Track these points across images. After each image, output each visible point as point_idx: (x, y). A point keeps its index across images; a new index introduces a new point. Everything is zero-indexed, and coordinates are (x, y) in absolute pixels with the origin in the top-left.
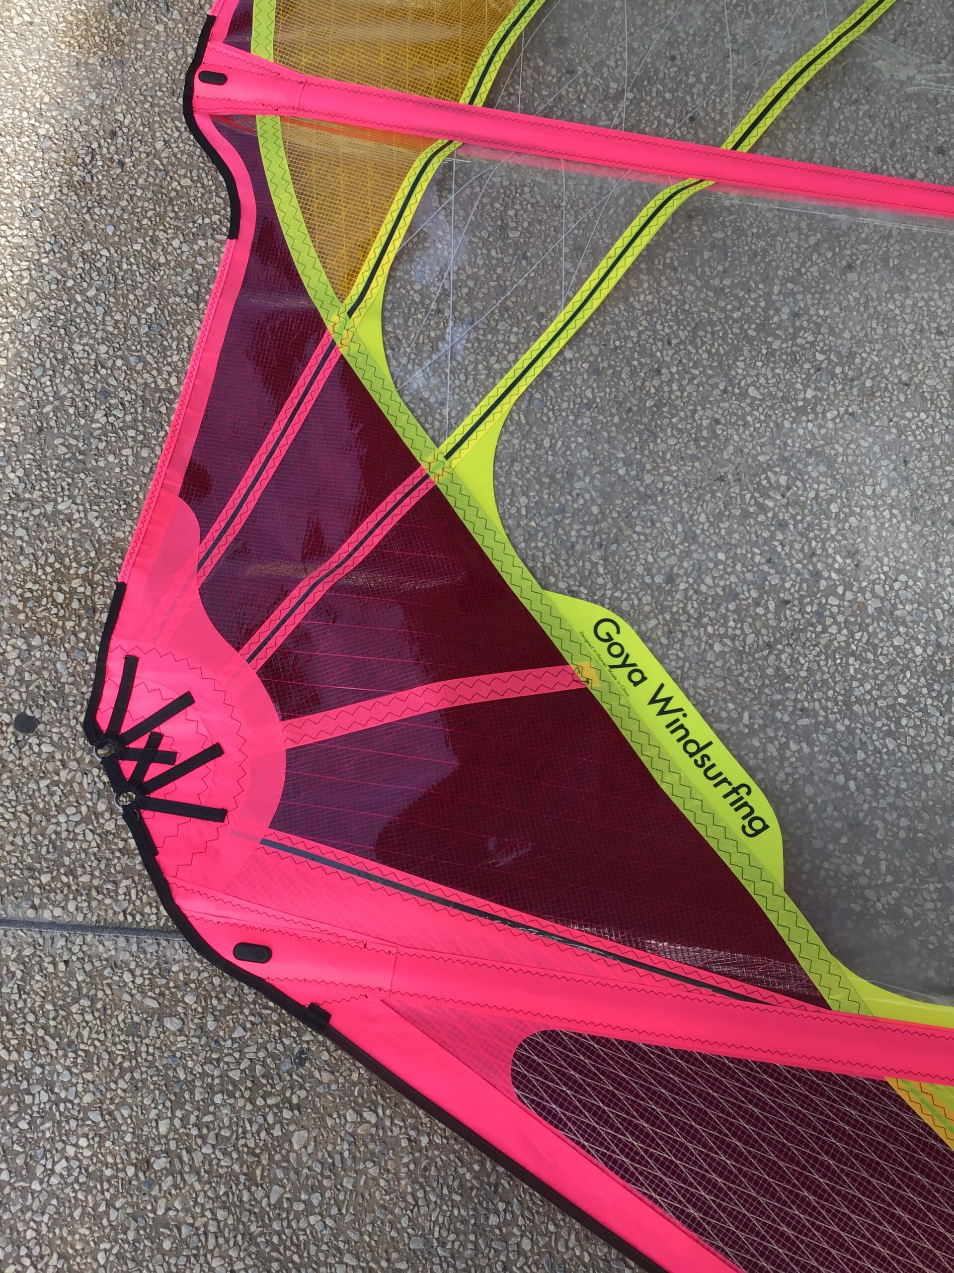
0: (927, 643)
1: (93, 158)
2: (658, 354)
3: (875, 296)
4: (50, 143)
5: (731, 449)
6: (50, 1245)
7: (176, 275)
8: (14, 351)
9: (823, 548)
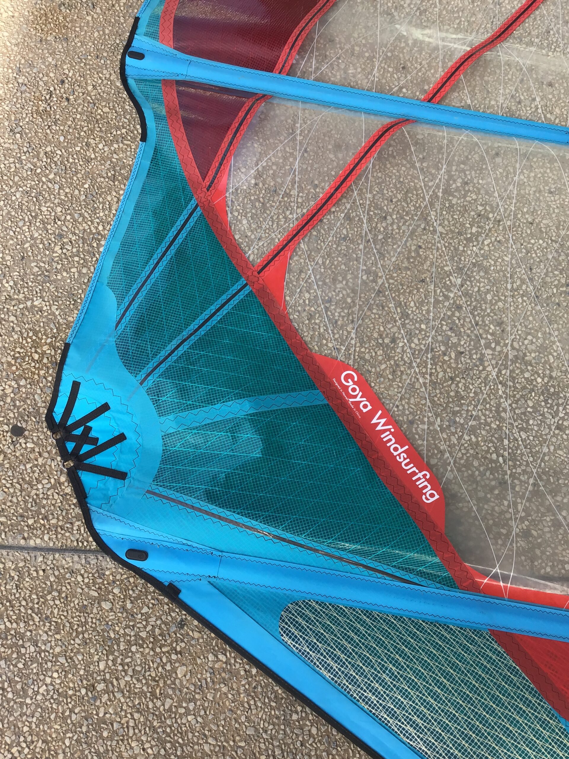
0: (544, 376)
1: (51, 96)
2: (385, 208)
3: (512, 171)
4: (25, 87)
5: (428, 263)
6: (37, 735)
7: (101, 165)
8: (6, 211)
9: (483, 321)
